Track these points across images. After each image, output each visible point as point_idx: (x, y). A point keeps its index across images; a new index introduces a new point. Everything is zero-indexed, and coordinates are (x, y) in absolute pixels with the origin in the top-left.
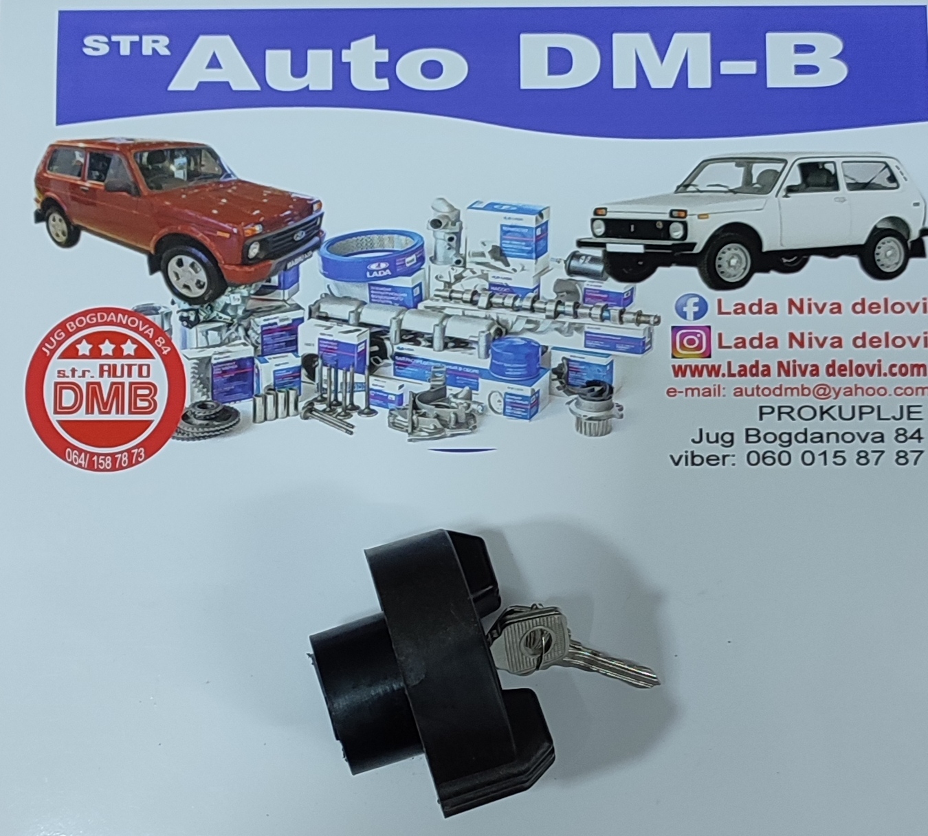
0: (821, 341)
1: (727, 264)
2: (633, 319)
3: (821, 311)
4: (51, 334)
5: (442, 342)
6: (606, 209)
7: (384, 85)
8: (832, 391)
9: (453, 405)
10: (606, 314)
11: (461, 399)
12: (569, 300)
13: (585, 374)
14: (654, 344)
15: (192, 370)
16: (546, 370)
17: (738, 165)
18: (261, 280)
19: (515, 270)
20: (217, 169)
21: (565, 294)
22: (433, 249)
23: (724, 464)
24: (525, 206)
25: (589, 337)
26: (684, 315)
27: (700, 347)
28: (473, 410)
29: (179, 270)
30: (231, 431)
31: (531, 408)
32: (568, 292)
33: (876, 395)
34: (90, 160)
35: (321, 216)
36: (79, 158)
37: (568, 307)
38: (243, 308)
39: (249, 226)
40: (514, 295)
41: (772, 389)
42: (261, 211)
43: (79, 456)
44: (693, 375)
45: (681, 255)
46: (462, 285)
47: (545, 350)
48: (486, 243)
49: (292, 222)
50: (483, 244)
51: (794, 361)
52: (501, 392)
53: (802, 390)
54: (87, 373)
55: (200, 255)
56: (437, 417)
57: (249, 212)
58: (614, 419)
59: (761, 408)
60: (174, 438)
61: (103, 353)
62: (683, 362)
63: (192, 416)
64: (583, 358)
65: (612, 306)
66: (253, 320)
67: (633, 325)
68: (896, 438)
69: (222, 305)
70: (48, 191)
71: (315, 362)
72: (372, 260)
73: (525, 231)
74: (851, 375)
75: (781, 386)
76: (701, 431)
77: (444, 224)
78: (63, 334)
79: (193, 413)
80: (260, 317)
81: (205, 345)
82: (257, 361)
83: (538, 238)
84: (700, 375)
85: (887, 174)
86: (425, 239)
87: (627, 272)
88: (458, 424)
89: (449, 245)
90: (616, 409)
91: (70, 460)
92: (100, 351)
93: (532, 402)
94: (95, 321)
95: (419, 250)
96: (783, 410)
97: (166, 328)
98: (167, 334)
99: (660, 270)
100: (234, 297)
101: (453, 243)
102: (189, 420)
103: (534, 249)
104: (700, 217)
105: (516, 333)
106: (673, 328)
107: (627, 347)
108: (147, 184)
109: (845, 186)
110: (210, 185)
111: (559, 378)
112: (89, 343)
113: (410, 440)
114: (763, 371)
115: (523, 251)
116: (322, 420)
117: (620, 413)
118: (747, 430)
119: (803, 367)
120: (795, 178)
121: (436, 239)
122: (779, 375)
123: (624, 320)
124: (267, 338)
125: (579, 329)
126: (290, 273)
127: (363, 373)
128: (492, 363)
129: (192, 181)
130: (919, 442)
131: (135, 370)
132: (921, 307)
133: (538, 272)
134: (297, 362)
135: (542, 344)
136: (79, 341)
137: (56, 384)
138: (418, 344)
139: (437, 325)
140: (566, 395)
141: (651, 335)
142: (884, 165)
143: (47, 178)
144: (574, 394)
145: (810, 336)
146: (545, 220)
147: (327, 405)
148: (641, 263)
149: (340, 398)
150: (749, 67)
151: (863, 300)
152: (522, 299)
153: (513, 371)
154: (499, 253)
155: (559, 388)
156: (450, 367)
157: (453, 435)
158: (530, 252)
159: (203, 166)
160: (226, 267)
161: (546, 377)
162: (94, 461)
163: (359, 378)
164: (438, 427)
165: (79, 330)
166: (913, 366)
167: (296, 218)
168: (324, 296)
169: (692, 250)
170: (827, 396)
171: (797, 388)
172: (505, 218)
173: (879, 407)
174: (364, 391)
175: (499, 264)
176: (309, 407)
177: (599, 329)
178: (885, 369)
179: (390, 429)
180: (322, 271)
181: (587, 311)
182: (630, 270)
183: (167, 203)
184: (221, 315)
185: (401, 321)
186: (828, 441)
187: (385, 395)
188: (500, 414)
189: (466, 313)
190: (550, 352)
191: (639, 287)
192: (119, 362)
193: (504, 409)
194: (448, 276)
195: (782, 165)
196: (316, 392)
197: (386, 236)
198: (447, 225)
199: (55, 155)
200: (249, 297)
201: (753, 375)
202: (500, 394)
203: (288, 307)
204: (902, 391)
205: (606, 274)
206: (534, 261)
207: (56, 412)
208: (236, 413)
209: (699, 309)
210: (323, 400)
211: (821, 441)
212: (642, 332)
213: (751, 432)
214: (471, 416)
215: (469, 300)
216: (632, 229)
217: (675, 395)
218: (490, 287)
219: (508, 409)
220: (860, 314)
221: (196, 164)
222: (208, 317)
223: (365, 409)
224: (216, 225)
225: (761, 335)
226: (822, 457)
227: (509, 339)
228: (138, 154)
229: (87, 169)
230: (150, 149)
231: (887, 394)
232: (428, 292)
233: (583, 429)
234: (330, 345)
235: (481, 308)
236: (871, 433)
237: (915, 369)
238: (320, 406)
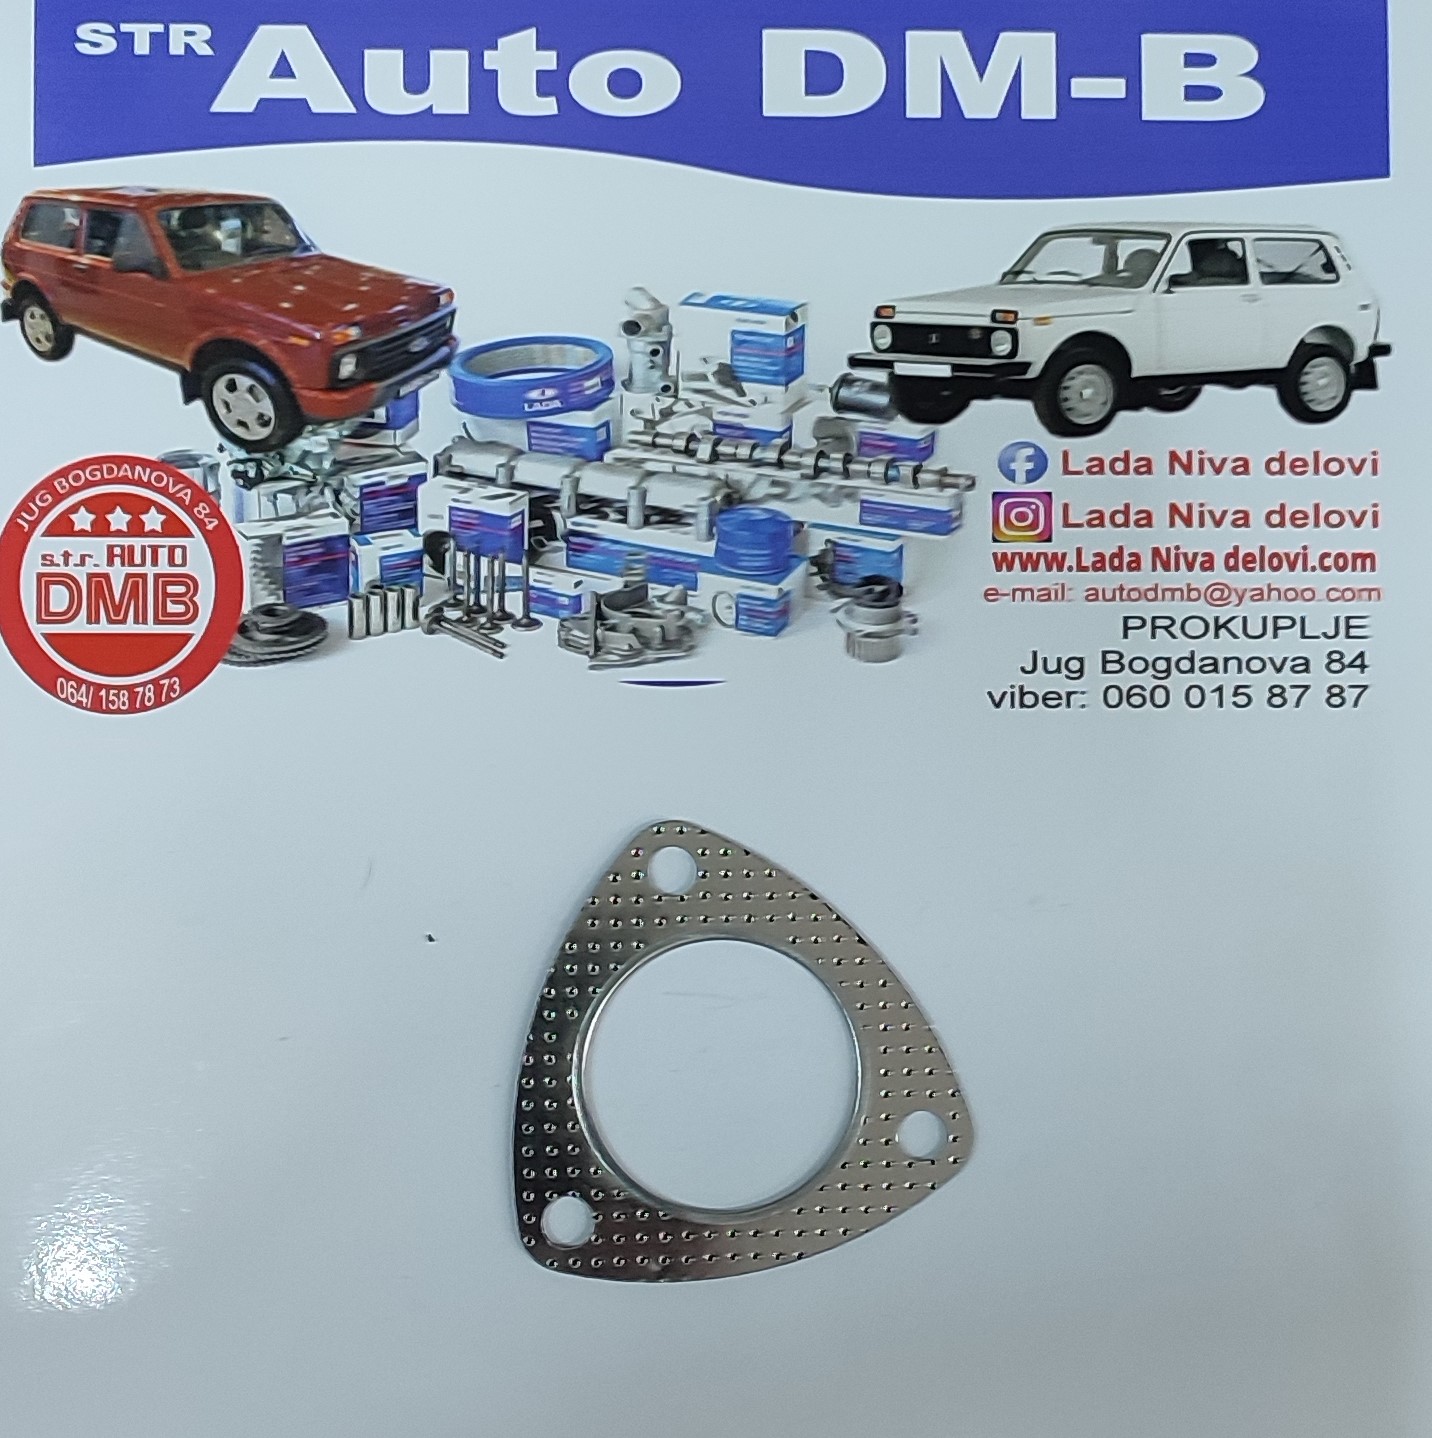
0: (1218, 516)
1: (1078, 396)
2: (935, 481)
3: (1218, 471)
4: (31, 497)
5: (642, 514)
6: (893, 307)
7: (549, 106)
8: (1233, 594)
9: (657, 612)
10: (892, 473)
11: (671, 603)
12: (837, 450)
13: (858, 566)
14: (967, 520)
15: (254, 555)
16: (800, 559)
17: (1097, 242)
18: (357, 415)
19: (753, 403)
20: (288, 238)
21: (830, 440)
22: (628, 368)
23: (1068, 705)
24: (770, 301)
25: (868, 509)
26: (1011, 476)
27: (1034, 525)
28: (690, 621)
29: (230, 397)
30: (315, 651)
31: (779, 617)
32: (835, 439)
33: (1299, 600)
34: (89, 222)
35: (452, 313)
36: (72, 218)
37: (836, 461)
38: (332, 458)
39: (338, 330)
40: (752, 442)
41: (1143, 590)
42: (358, 305)
43: (78, 690)
44: (1024, 568)
45: (1008, 381)
46: (672, 425)
47: (798, 526)
48: (709, 360)
49: (405, 323)
50: (705, 360)
51: (1177, 548)
52: (731, 593)
53: (1189, 593)
54: (87, 558)
55: (264, 373)
56: (634, 631)
57: (338, 306)
58: (901, 636)
59: (1126, 619)
60: (226, 661)
61: (113, 528)
62: (1009, 548)
63: (254, 627)
64: (855, 541)
65: (903, 460)
66: (348, 477)
67: (933, 490)
68: (1328, 667)
69: (298, 453)
70: (23, 271)
71: (445, 543)
72: (533, 383)
73: (769, 340)
74: (1262, 569)
76: (1035, 654)
77: (643, 329)
78: (48, 496)
79: (255, 624)
80: (357, 473)
81: (273, 516)
82: (353, 542)
83: (790, 353)
84: (1035, 568)
85: (1322, 259)
86: (613, 352)
87: (926, 409)
88: (667, 643)
89: (652, 361)
90: (904, 623)
91: (63, 696)
92: (109, 524)
93: (779, 609)
94: (99, 477)
95: (604, 369)
96: (1159, 622)
97: (211, 488)
99: (977, 405)
100: (317, 441)
101: (658, 359)
102: (249, 634)
103: (783, 370)
104: (1037, 322)
105: (755, 502)
106: (995, 494)
107: (925, 524)
108: (178, 258)
109: (1258, 277)
110: (278, 263)
111: (820, 572)
112: (90, 511)
113: (592, 668)
114: (1130, 563)
115: (764, 372)
116: (457, 634)
117: (915, 626)
118: (1105, 653)
119: (1190, 557)
120: (1182, 264)
121: (633, 352)
122: (1154, 569)
123: (919, 482)
124: (369, 505)
125: (850, 494)
126: (404, 403)
127: (520, 562)
128: (718, 548)
129: (250, 256)
130: (1362, 672)
131: (163, 554)
132: (1368, 466)
133: (789, 405)
134: (418, 544)
135: (794, 519)
136: (74, 509)
137: (40, 576)
138: (605, 516)
139: (633, 488)
140: (831, 599)
141: (960, 507)
142: (1318, 246)
143: (20, 248)
144: (842, 596)
145: (1202, 509)
146: (799, 325)
147: (463, 611)
148: (946, 393)
149: (484, 600)
150: (1113, 88)
151: (1282, 454)
152: (765, 447)
153: (751, 560)
154: (729, 376)
155: (820, 587)
156: (651, 553)
157: (659, 660)
158: (776, 374)
159: (266, 232)
160: (305, 393)
161: (801, 570)
162: (101, 697)
163: (514, 570)
164: (634, 647)
165: (75, 490)
166: (1356, 556)
167: (412, 317)
168: (457, 440)
169: (1025, 373)
170: (1224, 601)
171: (1181, 590)
172: (739, 320)
173: (1303, 620)
174: (522, 590)
175: (729, 393)
176: (437, 615)
177: (881, 495)
178: (1313, 561)
179: (560, 648)
180: (454, 401)
181: (864, 468)
182: (930, 404)
183: (211, 291)
184: (297, 468)
185: (577, 480)
186: (1226, 671)
187: (553, 596)
188: (730, 626)
189: (680, 469)
190: (807, 535)
191: (944, 429)
192: (137, 542)
193: (737, 619)
194: (651, 411)
195: (1163, 242)
196: (447, 591)
197: (554, 347)
198: (649, 330)
199: (33, 213)
200: (340, 441)
201: (1114, 569)
202: (731, 597)
203: (401, 456)
204: (1338, 594)
205: (893, 411)
206: (782, 388)
207: (40, 621)
208: (320, 624)
209: (1035, 466)
210: (457, 604)
211: (1216, 670)
212: (947, 502)
213: (1110, 657)
214: (686, 630)
215: (682, 449)
216: (934, 340)
217: (996, 599)
218: (714, 429)
219: (742, 619)
220: (1278, 477)
221: (255, 230)
222: (276, 472)
223: (521, 619)
224: (288, 326)
225: (1127, 506)
226: (1216, 695)
227: (743, 511)
228: (165, 213)
229: (83, 237)
230: (182, 205)
231: (1316, 598)
232: (619, 436)
233: (857, 652)
234: (468, 518)
235: (702, 462)
236: (1291, 658)
237: (1359, 562)
238: (453, 614)
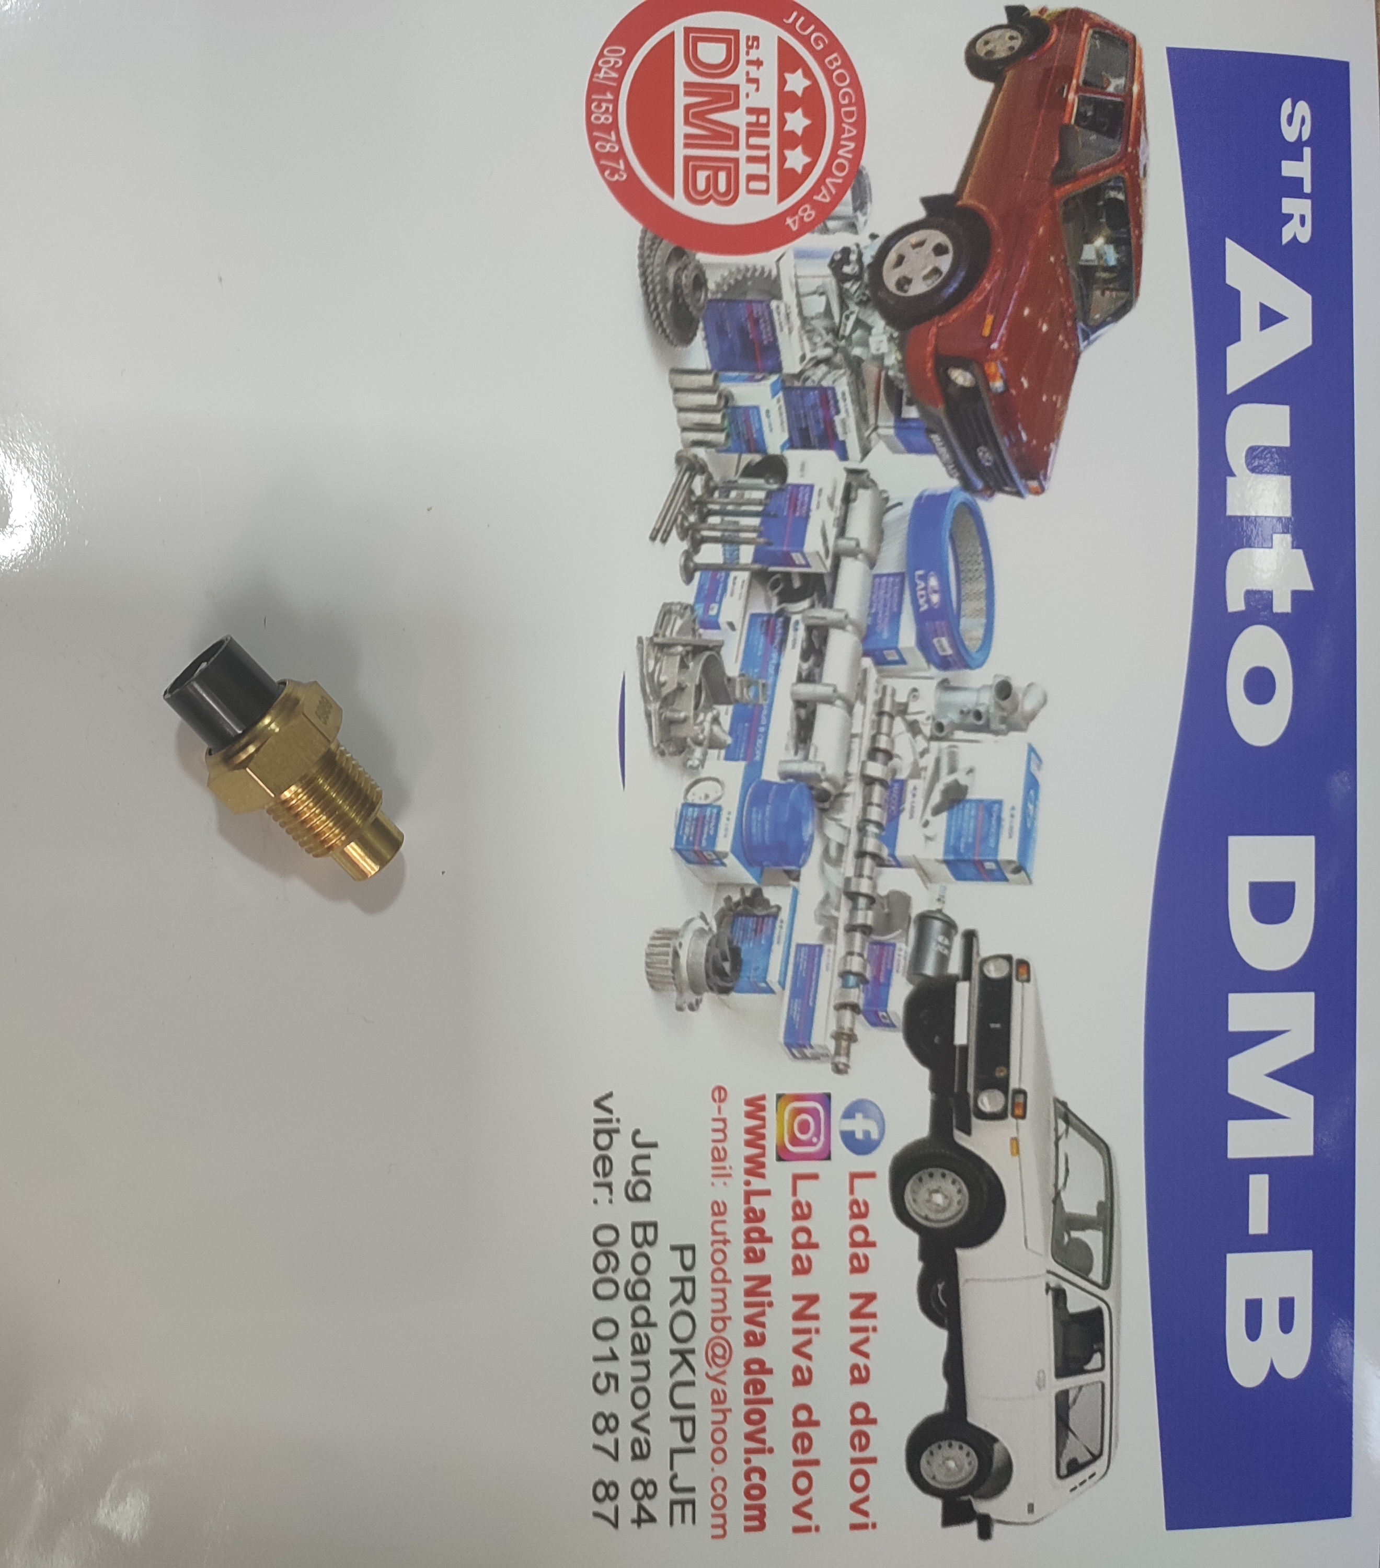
0: (806, 1349)
1: (935, 1187)
2: (844, 1028)
3: (855, 1349)
4: (821, 27)
5: (806, 697)
6: (1028, 980)
8: (720, 1370)
9: (701, 717)
10: (852, 980)
11: (711, 730)
12: (876, 918)
13: (751, 945)
14: (802, 1065)
15: (758, 267)
16: (759, 877)
17: (1100, 1205)
18: (911, 388)
19: (926, 824)
20: (1097, 316)
21: (886, 910)
22: (960, 685)
24: (1035, 841)
25: (813, 953)
26: (849, 1114)
27: (795, 1141)
28: (692, 752)
29: (929, 248)
30: (657, 331)
31: (695, 852)
32: (888, 915)
33: (713, 1446)
34: (1112, 102)
35: (1019, 494)
36: (1115, 84)
37: (865, 917)
38: (864, 358)
39: (1001, 370)
40: (884, 822)
41: (724, 1266)
42: (1027, 390)
43: (612, 68)
44: (748, 1131)
45: (950, 1110)
46: (901, 733)
47: (793, 876)
48: (970, 774)
49: (1007, 444)
50: (971, 771)
51: (771, 1304)
52: (723, 799)
53: (721, 1318)
54: (755, 86)
55: (955, 285)
56: (681, 689)
57: (1024, 369)
58: (675, 994)
59: (693, 1248)
60: (644, 232)
61: (788, 115)
62: (770, 1113)
63: (680, 264)
64: (778, 943)
65: (865, 991)
66: (844, 374)
67: (833, 1028)
68: (639, 1481)
69: (869, 321)
70: (1060, 30)
71: (772, 477)
72: (945, 580)
73: (992, 841)
74: (747, 1402)
75: (730, 1281)
76: (654, 1145)
77: (1005, 703)
78: (822, 46)
79: (685, 267)
80: (849, 384)
81: (803, 290)
82: (774, 378)
83: (979, 864)
84: (749, 1144)
85: (1083, 1457)
86: (977, 672)
87: (921, 1016)
88: (668, 724)
89: (969, 712)
90: (690, 997)
91: (605, 52)
92: (793, 110)
93: (705, 853)
94: (843, 102)
96: (688, 1286)
97: (831, 224)
98: (822, 224)
99: (923, 1074)
100: (882, 341)
101: (971, 720)
102: (674, 259)
103: (960, 858)
104: (1015, 1141)
105: (821, 826)
106: (828, 1096)
107: (797, 1018)
108: (1074, 198)
109: (1064, 1388)
110: (1071, 305)
111: (746, 901)
112: (806, 89)
113: (640, 640)
114: (754, 1251)
115: (959, 837)
116: (676, 489)
117: (686, 1006)
118: (655, 1225)
119: (761, 1319)
120: (1078, 1303)
121: (979, 690)
122: (747, 1279)
123: (843, 1011)
124: (813, 397)
125: (829, 935)
126: (923, 438)
127: (755, 561)
128: (769, 784)
129: (1078, 273)
130: (633, 1521)
131: (760, 169)
132: (860, 1519)
133: (925, 866)
134: (773, 448)
135: (804, 871)
136: (808, 74)
137: (736, 33)
138: (805, 656)
139: (835, 691)
140: (715, 913)
141: (816, 1058)
142: (1096, 1452)
143: (1082, 29)
144: (719, 925)
145: (813, 1331)
146: (1010, 876)
147: (700, 497)
148: (937, 1040)
149: (714, 520)
151: (874, 1422)
152: (878, 836)
153: (757, 821)
154: (954, 798)
155: (729, 899)
156: (765, 709)
157: (648, 715)
158: (956, 850)
159: (1103, 294)
160: (934, 330)
161: (746, 877)
162: (605, 94)
163: (746, 554)
164: (662, 690)
165: (828, 74)
166: (762, 1508)
167: (1015, 451)
168: (885, 495)
169: (958, 1127)
170: (711, 1360)
171: (724, 1309)
172: (1013, 808)
173: (692, 1451)
174: (725, 563)
175: (936, 798)
176: (697, 466)
177: (827, 969)
178: (756, 1460)
179: (661, 604)
180: (926, 493)
181: (857, 949)
182: (926, 1022)
183: (1041, 230)
184: (853, 318)
185: (843, 627)
186: (635, 1364)
187: (718, 598)
188: (686, 798)
189: (856, 741)
190: (789, 885)
192: (773, 141)
193: (693, 805)
194: (915, 710)
195: (1099, 1280)
196: (723, 479)
197: (982, 604)
198: (1003, 709)
199: (1119, 44)
200: (882, 367)
201: (747, 1233)
202: (719, 798)
203: (866, 434)
204: (719, 1491)
205: (918, 980)
206: (941, 857)
207: (688, 31)
208: (687, 339)
209: (858, 1141)
210: (709, 489)
211: (635, 1352)
212: (823, 1044)
213: (650, 1232)
214: (682, 748)
215: (877, 745)
216: (993, 1026)
217: (714, 1100)
218: (898, 781)
219: (693, 811)
220: (849, 1417)
221: (1106, 281)
222: (848, 297)
223: (692, 561)
224: (1006, 313)
225: (815, 1246)
226: (609, 1354)
227: (810, 813)
228: (1121, 184)
229: (1096, 96)
230: (1129, 205)
231: (716, 1466)
232: (891, 677)
233: (658, 942)
234: (802, 505)
235: (864, 764)
236: (649, 1438)
237: (756, 1513)
238: (698, 484)
